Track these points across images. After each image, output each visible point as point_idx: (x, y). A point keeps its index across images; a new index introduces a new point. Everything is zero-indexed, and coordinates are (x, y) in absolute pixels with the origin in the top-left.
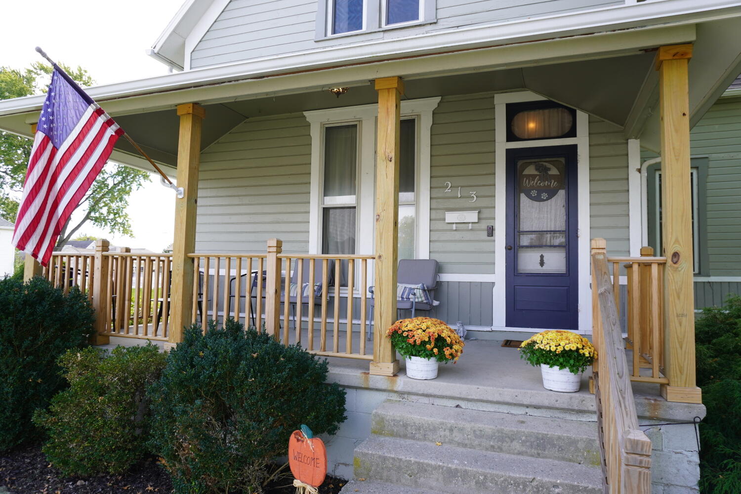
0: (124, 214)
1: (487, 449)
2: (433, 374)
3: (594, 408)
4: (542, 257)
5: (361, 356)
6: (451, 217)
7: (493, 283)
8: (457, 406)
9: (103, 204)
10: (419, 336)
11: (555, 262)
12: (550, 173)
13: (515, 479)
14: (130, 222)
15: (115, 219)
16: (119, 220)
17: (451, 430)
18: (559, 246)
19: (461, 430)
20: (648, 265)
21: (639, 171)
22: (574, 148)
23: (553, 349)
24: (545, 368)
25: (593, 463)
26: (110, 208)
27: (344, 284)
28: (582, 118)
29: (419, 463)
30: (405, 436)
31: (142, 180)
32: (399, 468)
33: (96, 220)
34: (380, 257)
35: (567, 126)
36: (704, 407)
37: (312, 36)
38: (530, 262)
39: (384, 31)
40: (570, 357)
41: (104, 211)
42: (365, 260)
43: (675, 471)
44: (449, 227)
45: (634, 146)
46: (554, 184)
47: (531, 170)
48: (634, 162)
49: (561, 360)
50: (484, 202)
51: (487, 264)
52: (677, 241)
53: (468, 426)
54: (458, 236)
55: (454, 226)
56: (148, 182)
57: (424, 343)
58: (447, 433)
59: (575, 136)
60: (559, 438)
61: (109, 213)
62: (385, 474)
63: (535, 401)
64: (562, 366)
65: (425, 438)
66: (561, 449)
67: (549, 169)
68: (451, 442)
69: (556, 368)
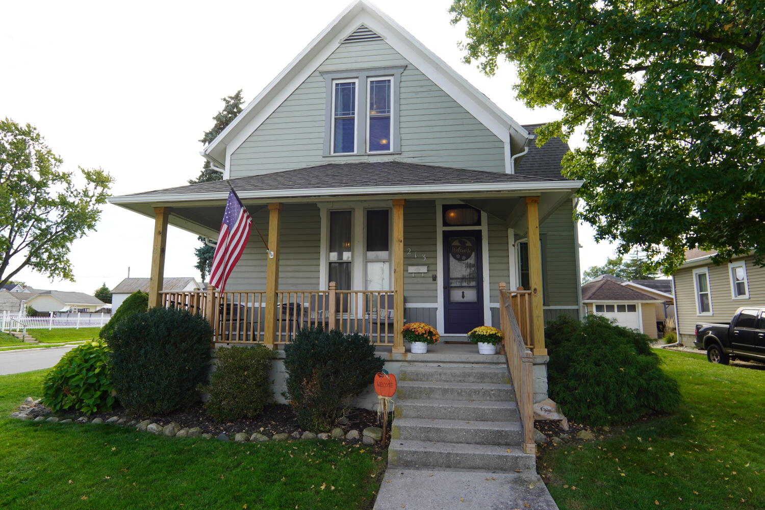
0: (65, 259)
1: (458, 382)
2: (425, 351)
3: (504, 361)
4: (463, 293)
5: (386, 344)
6: (412, 269)
7: (437, 308)
8: (439, 366)
9: (44, 250)
10: (421, 331)
11: (471, 296)
12: (467, 245)
13: (474, 389)
14: (71, 267)
15: (55, 264)
16: (60, 266)
17: (440, 374)
18: (473, 287)
19: (445, 374)
20: (523, 295)
21: (514, 246)
22: (480, 231)
23: (485, 334)
24: (480, 344)
25: (505, 383)
26: (50, 253)
27: (345, 310)
28: (484, 216)
29: (430, 388)
30: (417, 380)
31: (86, 230)
32: (421, 392)
33: (36, 265)
34: (396, 291)
35: (476, 218)
36: (548, 357)
37: (321, 153)
38: (456, 296)
39: (369, 155)
40: (492, 337)
41: (45, 256)
42: (356, 293)
43: (537, 386)
44: (410, 275)
45: (511, 232)
46: (469, 251)
47: (456, 243)
48: (511, 241)
49: (489, 339)
50: (431, 261)
51: (433, 297)
52: (535, 283)
53: (448, 372)
54: (415, 280)
55: (413, 275)
56: (92, 231)
57: (423, 334)
58: (439, 376)
59: (480, 225)
60: (490, 373)
61: (49, 258)
62: (413, 395)
63: (476, 360)
64: (489, 342)
65: (427, 380)
66: (491, 378)
67: (466, 243)
68: (440, 380)
69: (486, 343)
